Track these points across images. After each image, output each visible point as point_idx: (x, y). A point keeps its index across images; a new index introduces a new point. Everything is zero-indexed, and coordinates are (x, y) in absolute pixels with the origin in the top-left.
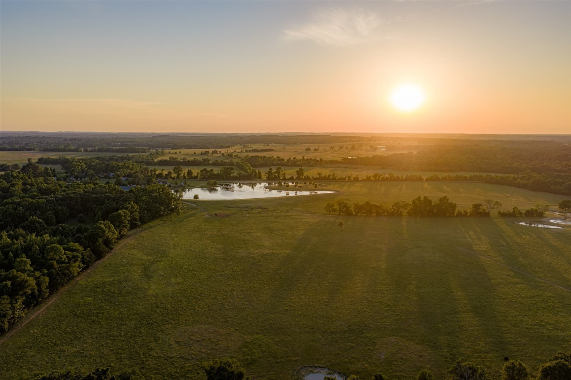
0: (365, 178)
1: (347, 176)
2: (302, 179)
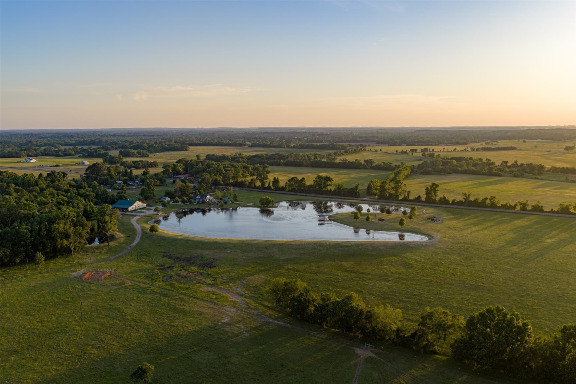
0: (556, 209)
1: (519, 202)
2: (434, 202)
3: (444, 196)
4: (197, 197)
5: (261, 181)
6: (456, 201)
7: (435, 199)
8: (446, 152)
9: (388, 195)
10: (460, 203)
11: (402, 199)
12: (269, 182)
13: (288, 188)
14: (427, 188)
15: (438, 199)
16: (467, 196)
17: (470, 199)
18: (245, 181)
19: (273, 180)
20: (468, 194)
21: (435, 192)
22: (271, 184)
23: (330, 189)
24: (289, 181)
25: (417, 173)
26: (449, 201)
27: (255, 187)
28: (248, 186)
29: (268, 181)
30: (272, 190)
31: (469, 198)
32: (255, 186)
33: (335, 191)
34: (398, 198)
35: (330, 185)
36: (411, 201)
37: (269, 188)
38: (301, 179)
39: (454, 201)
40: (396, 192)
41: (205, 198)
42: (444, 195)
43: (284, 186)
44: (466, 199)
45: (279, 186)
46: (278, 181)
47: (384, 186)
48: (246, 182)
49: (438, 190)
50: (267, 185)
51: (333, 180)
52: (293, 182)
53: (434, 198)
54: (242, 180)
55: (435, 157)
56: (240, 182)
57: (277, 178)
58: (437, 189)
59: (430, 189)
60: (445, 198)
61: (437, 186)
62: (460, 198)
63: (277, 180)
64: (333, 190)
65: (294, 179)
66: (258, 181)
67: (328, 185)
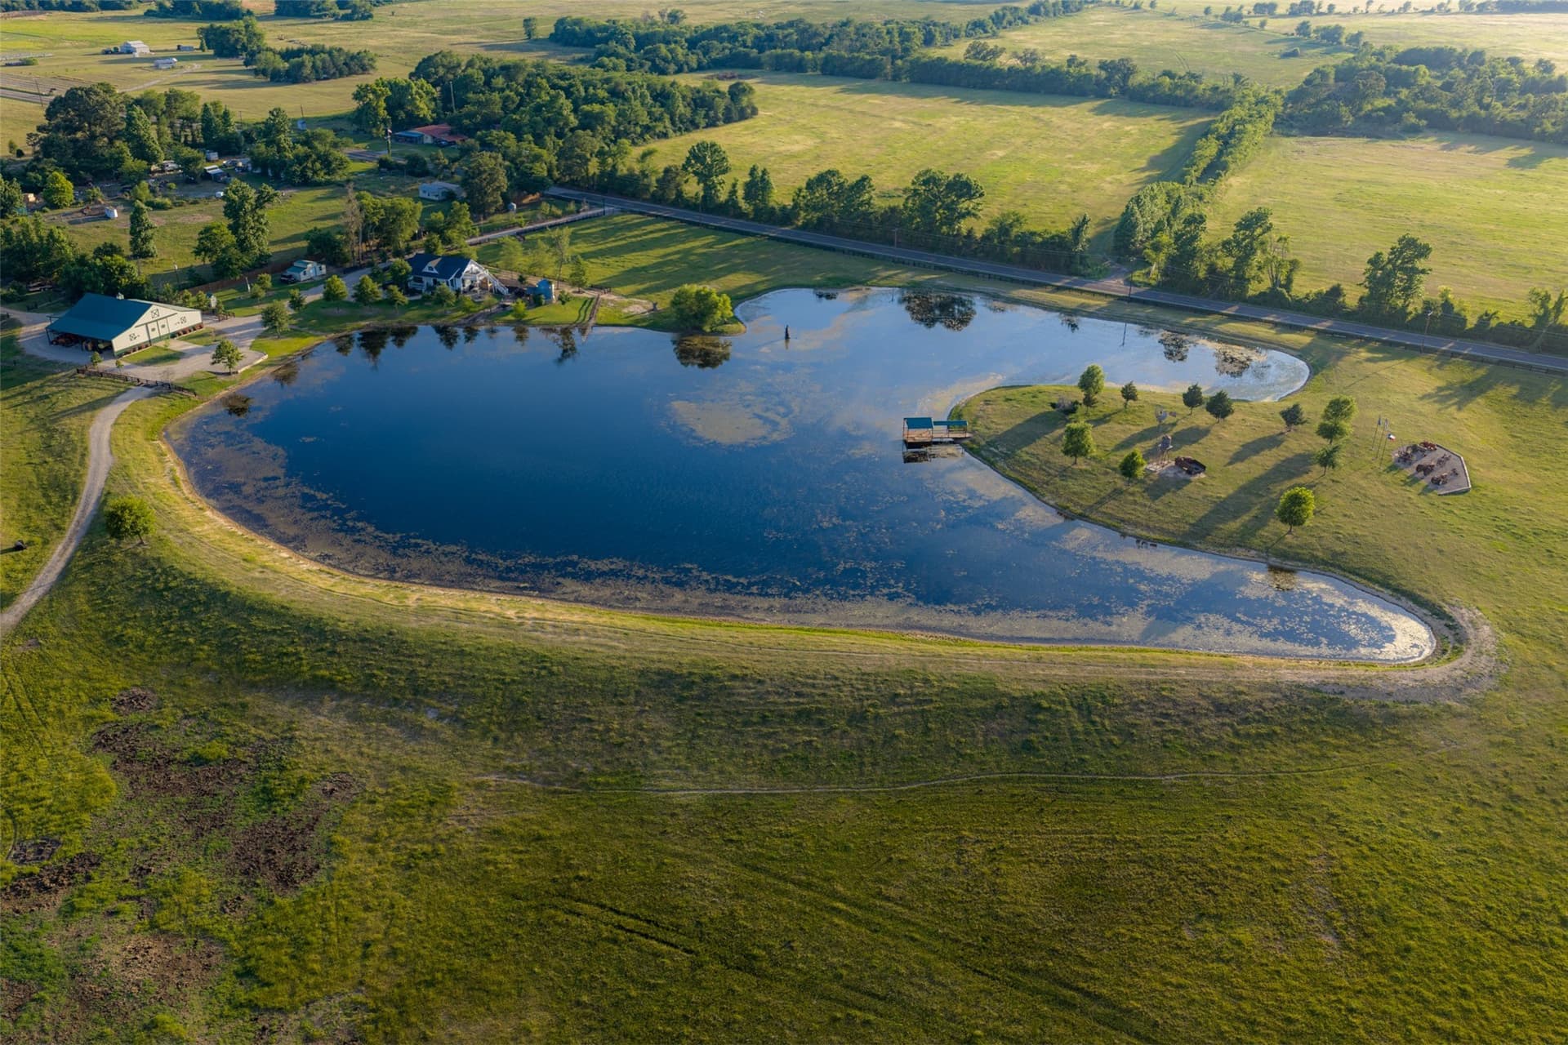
2: (1398, 319)
3: (1444, 295)
4: (426, 270)
5: (704, 177)
6: (1494, 323)
7: (1405, 307)
8: (1374, 15)
9: (1202, 274)
10: (1511, 335)
11: (1263, 294)
12: (734, 186)
13: (803, 214)
14: (1378, 255)
15: (1415, 306)
16: (1551, 306)
17: (1561, 318)
18: (643, 172)
19: (748, 179)
20: (1554, 299)
21: (1410, 280)
22: (740, 193)
23: (970, 231)
24: (810, 185)
25: (1292, 126)
26: (1465, 320)
27: (680, 201)
28: (653, 195)
29: (728, 179)
30: (741, 215)
31: (1556, 317)
32: (680, 194)
33: (987, 238)
34: (1245, 289)
35: (968, 213)
36: (1300, 306)
37: (729, 208)
38: (858, 182)
39: (1485, 319)
40: (1242, 261)
41: (459, 275)
42: (1447, 291)
43: (789, 203)
44: (1541, 320)
45: (772, 204)
46: (768, 182)
47: (1194, 238)
48: (646, 176)
49: (1423, 272)
50: (723, 196)
51: (982, 195)
52: (821, 193)
53: (1400, 303)
54: (630, 170)
55: (1343, 40)
56: (624, 178)
57: (764, 172)
58: (1420, 264)
59: (1390, 261)
60: (1447, 306)
61: (1424, 251)
62: (1516, 310)
63: (763, 179)
64: (979, 235)
65: (829, 183)
66: (693, 179)
67: (963, 216)
